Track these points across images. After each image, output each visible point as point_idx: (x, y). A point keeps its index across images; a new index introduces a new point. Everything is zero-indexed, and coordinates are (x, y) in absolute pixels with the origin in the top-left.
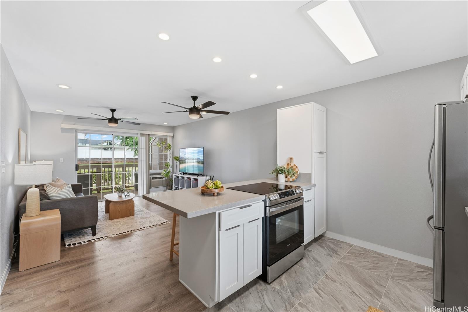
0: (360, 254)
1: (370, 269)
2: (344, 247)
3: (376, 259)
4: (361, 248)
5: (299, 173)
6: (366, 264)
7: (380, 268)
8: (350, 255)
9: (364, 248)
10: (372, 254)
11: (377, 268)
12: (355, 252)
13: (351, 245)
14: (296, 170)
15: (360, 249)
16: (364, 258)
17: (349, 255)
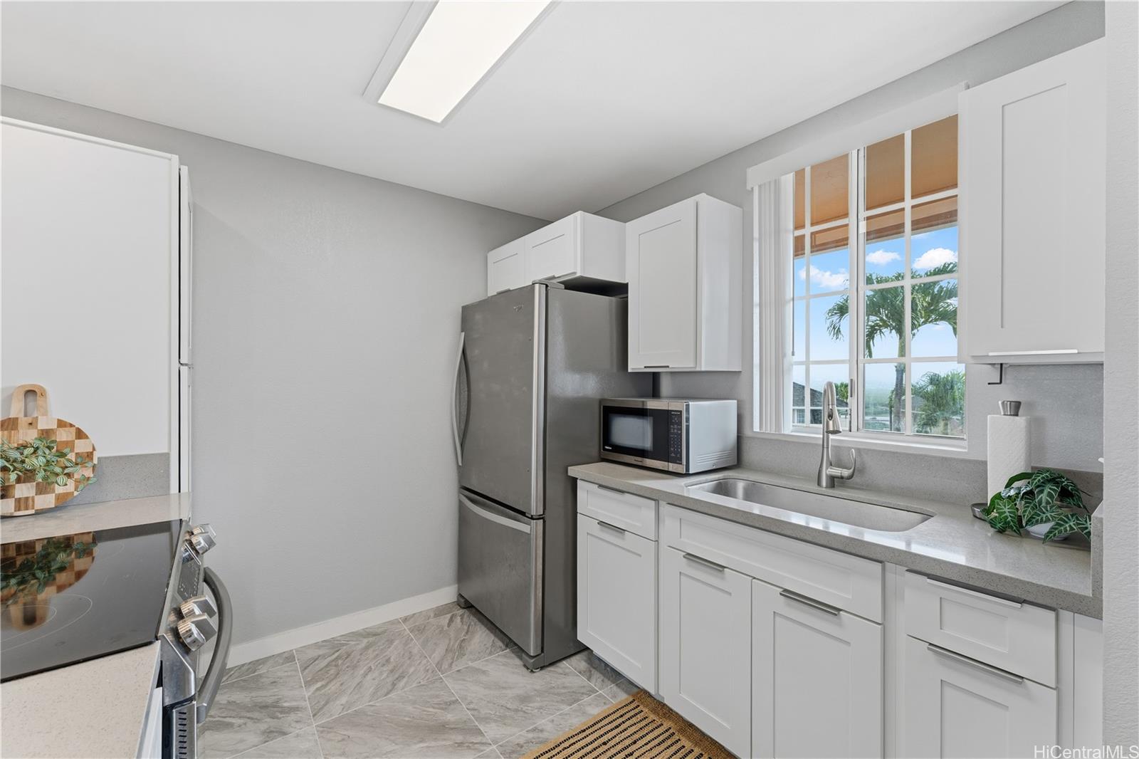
0: (334, 663)
1: (394, 685)
2: (279, 674)
3: (374, 651)
4: (317, 645)
5: (99, 459)
6: (374, 679)
7: (404, 667)
8: (319, 685)
9: (323, 641)
10: (355, 645)
11: (401, 671)
12: (317, 668)
13: (289, 658)
14: (77, 450)
15: (321, 652)
16: (355, 667)
17: (318, 689)
